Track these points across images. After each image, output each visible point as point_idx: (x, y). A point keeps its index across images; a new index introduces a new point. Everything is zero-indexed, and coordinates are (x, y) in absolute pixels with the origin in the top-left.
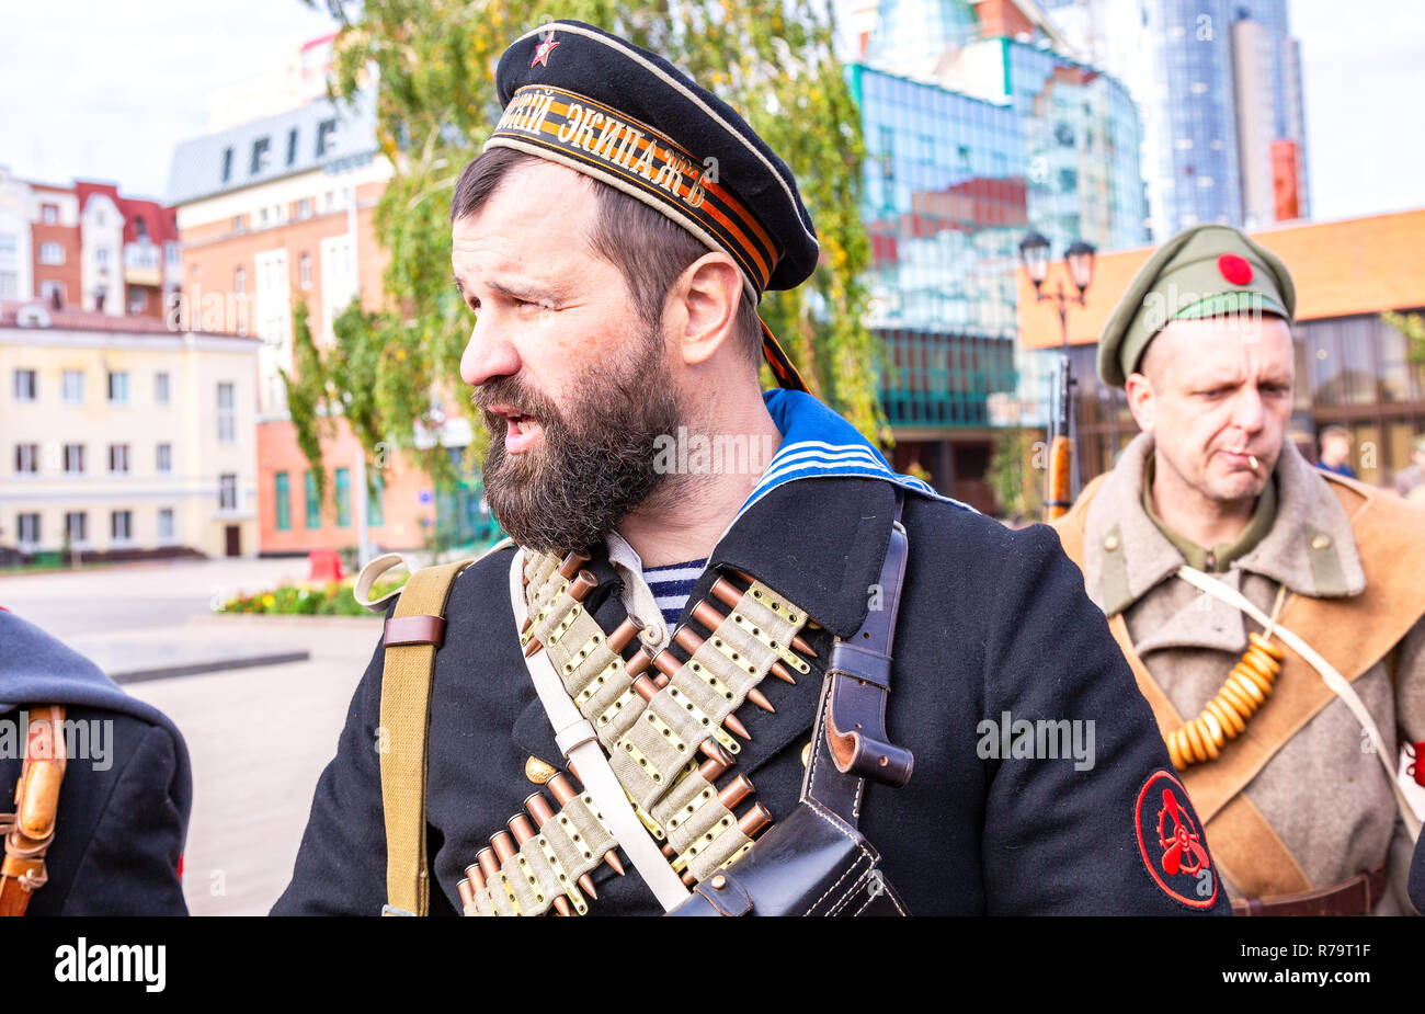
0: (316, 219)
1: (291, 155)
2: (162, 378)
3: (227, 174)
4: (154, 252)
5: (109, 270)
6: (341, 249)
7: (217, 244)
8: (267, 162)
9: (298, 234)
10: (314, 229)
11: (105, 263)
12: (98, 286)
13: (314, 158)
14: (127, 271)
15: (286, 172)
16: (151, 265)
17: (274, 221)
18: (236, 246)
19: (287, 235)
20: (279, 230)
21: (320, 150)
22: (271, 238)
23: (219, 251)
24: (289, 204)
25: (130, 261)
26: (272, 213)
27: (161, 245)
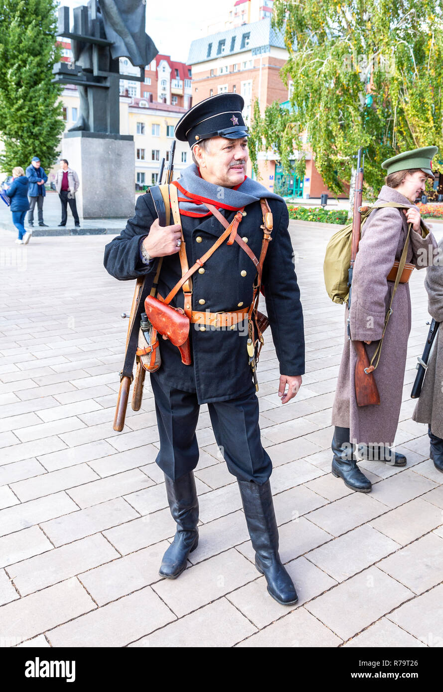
0: (239, 72)
1: (232, 48)
3: (209, 54)
4: (181, 83)
5: (166, 89)
6: (247, 85)
7: (205, 80)
8: (224, 49)
9: (233, 78)
10: (239, 76)
11: (165, 86)
12: (162, 94)
13: (241, 48)
14: (172, 89)
15: (230, 53)
16: (180, 87)
17: (225, 72)
18: (211, 82)
19: (229, 78)
20: (226, 76)
21: (243, 45)
22: (223, 79)
23: (205, 83)
24: (230, 66)
25: (173, 86)
26: (224, 69)
27: (183, 80)
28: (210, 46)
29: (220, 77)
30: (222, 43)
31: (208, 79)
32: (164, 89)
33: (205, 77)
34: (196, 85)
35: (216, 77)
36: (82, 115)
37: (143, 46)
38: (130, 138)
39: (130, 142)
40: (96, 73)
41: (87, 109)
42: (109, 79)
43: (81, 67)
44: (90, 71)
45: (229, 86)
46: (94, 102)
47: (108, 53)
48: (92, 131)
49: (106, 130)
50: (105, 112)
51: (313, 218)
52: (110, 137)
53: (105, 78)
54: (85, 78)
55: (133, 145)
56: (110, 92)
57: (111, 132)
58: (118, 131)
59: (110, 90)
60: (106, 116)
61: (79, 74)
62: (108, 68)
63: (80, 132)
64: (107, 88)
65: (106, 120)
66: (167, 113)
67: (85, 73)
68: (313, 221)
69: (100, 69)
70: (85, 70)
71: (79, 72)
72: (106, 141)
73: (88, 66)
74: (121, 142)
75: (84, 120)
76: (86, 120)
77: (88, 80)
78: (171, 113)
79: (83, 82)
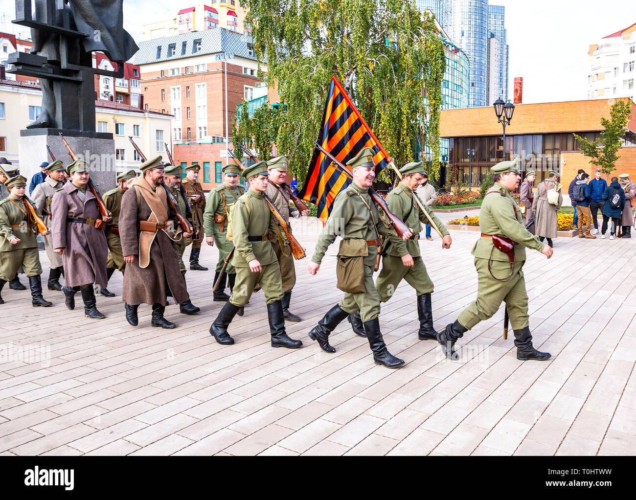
0: (192, 75)
1: (184, 51)
2: (136, 127)
3: (159, 56)
4: (126, 82)
5: (109, 87)
6: (202, 86)
7: (155, 81)
8: (174, 52)
9: (186, 79)
10: (192, 78)
11: (108, 84)
12: (105, 92)
13: (192, 53)
14: (116, 88)
15: (182, 57)
16: (125, 87)
17: (176, 73)
18: (162, 82)
19: (181, 80)
20: (179, 77)
21: (195, 50)
22: (175, 80)
23: (155, 83)
24: (182, 68)
25: (117, 84)
26: (176, 71)
27: (129, 80)
28: (159, 49)
29: (171, 78)
30: (172, 47)
31: (158, 80)
32: (107, 87)
33: (155, 78)
34: (145, 85)
35: (167, 79)
36: (47, 110)
37: (121, 41)
38: (109, 136)
39: (109, 141)
40: (64, 64)
41: (53, 105)
42: (81, 72)
43: (46, 58)
44: (56, 63)
45: (181, 87)
46: (62, 97)
47: (78, 46)
48: (60, 127)
49: (78, 127)
50: (77, 107)
51: (311, 213)
52: (85, 135)
53: (76, 72)
54: (51, 70)
55: (113, 143)
56: (82, 87)
57: (84, 129)
58: (93, 127)
59: (82, 84)
60: (78, 112)
61: (44, 66)
62: (78, 62)
63: (46, 129)
64: (79, 83)
65: (78, 116)
66: (116, 111)
67: (49, 65)
68: (311, 216)
69: (69, 61)
70: (50, 62)
71: (44, 64)
72: (79, 140)
73: (54, 58)
74: (97, 140)
75: (48, 116)
76: (52, 116)
77: (54, 73)
78: (120, 111)
79: (49, 75)
